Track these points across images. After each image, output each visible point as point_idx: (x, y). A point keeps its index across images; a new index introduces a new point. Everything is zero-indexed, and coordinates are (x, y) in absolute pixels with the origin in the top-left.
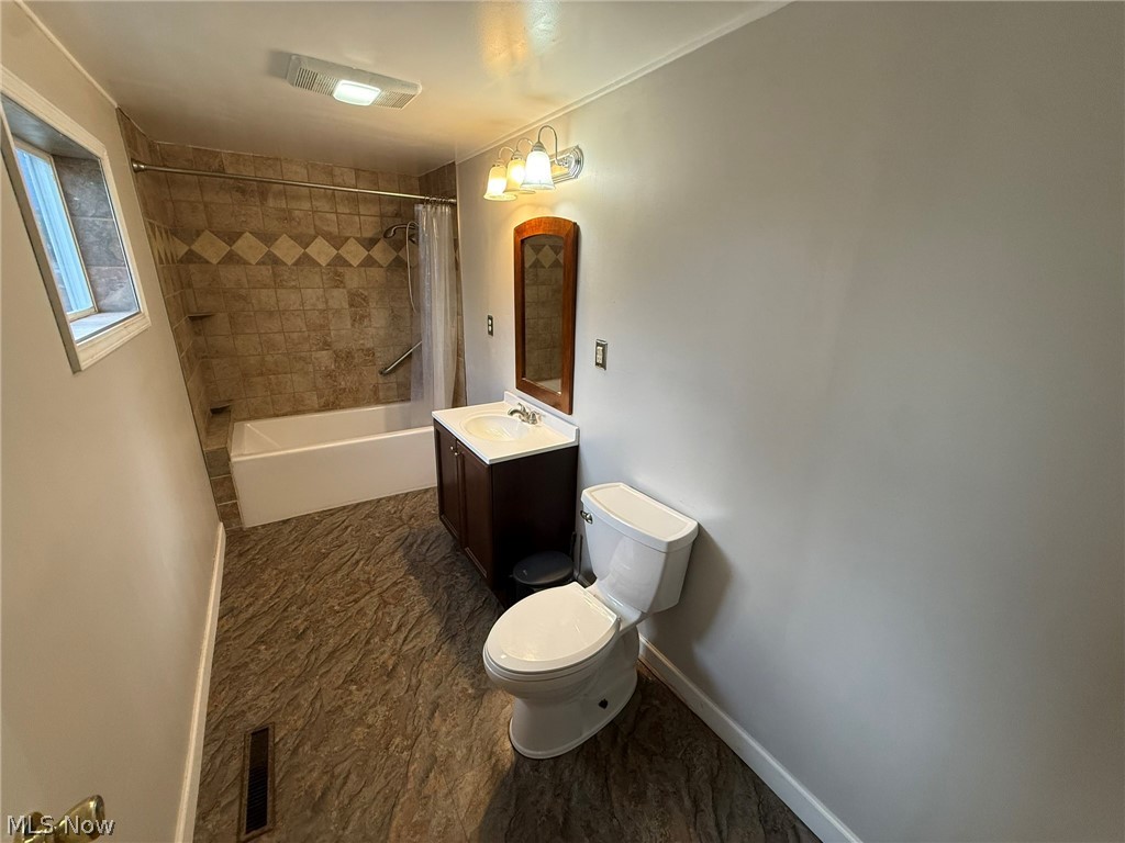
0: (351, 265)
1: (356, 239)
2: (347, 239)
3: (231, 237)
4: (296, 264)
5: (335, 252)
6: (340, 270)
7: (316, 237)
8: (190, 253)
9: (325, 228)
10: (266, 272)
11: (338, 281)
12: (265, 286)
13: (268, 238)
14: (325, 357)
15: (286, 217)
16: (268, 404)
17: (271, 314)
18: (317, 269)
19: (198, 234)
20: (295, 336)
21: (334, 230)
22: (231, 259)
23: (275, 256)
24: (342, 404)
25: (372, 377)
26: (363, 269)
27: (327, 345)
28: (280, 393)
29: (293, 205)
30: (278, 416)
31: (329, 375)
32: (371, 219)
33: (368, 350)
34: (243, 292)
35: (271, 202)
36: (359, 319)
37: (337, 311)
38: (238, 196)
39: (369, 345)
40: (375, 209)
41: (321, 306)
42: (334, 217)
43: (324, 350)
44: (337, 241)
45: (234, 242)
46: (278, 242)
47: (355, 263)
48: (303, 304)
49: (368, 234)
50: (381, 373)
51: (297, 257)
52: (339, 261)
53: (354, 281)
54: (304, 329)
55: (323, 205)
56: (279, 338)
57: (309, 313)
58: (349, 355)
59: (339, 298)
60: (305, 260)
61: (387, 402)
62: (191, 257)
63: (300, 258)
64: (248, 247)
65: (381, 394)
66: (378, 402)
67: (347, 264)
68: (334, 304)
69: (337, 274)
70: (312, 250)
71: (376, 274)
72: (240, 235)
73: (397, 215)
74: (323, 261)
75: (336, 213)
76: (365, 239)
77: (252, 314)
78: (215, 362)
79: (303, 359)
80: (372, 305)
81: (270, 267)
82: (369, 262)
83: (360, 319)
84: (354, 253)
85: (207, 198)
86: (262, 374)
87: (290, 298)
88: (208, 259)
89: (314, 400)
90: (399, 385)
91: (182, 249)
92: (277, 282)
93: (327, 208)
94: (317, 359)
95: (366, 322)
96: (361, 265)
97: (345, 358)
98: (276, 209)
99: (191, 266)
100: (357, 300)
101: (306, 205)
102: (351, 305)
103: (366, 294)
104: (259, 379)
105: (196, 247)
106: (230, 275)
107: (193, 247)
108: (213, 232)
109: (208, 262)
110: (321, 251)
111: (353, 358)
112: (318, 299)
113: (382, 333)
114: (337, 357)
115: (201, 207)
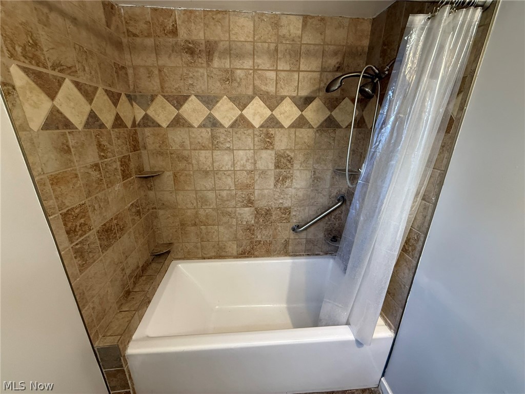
0: (282, 127)
1: (292, 98)
2: (283, 98)
3: (179, 101)
4: (232, 126)
5: (269, 113)
6: (271, 131)
7: (252, 98)
8: (146, 117)
9: (263, 88)
10: (206, 133)
11: (268, 142)
12: (204, 148)
13: (209, 101)
14: (247, 214)
15: (229, 77)
16: (198, 248)
17: (206, 173)
18: (250, 131)
19: (153, 98)
20: (224, 193)
21: (271, 89)
22: (178, 122)
23: (215, 119)
24: (256, 253)
25: (285, 233)
26: (293, 130)
27: (250, 202)
28: (208, 241)
29: (237, 64)
30: (204, 258)
31: (249, 229)
32: (311, 75)
33: (286, 208)
34: (186, 153)
35: (216, 63)
36: (281, 179)
37: (264, 172)
38: (187, 57)
39: (287, 204)
40: (315, 64)
41: (249, 167)
42: (272, 75)
43: (247, 206)
44: (272, 101)
45: (181, 106)
46: (218, 105)
47: (286, 123)
48: (234, 165)
49: (304, 93)
50: (294, 230)
51: (234, 118)
52: (273, 122)
53: (282, 142)
54: (233, 188)
55: (264, 62)
56: (211, 195)
57: (238, 172)
58: (268, 212)
59: (267, 159)
60: (241, 122)
61: (295, 255)
62: (148, 121)
63: (236, 120)
64: (194, 110)
65: (290, 248)
66: (286, 253)
67: (278, 125)
68: (261, 165)
69: (268, 135)
70: (248, 113)
71: (306, 135)
72: (186, 98)
73: (338, 69)
74: (257, 122)
75: (276, 70)
76: (301, 98)
77: (191, 172)
78: (161, 212)
79: (229, 214)
80: (297, 166)
81: (209, 130)
82: (301, 123)
83: (283, 180)
84: (288, 113)
85: (161, 63)
86: (195, 225)
87: (224, 160)
88: (160, 124)
89: (233, 248)
90: (309, 241)
91: (140, 114)
92: (214, 144)
93: (267, 66)
94: (240, 214)
95: (288, 183)
96: (292, 126)
97: (263, 215)
98: (220, 69)
99: (147, 130)
100: (283, 162)
101: (248, 64)
102: (277, 166)
103: (292, 155)
104: (193, 228)
105: (151, 112)
106: (177, 137)
107: (149, 112)
108: (164, 96)
109: (159, 126)
110: (257, 112)
111: (271, 215)
112: (247, 160)
113: (300, 194)
114: (257, 212)
115: (156, 72)
